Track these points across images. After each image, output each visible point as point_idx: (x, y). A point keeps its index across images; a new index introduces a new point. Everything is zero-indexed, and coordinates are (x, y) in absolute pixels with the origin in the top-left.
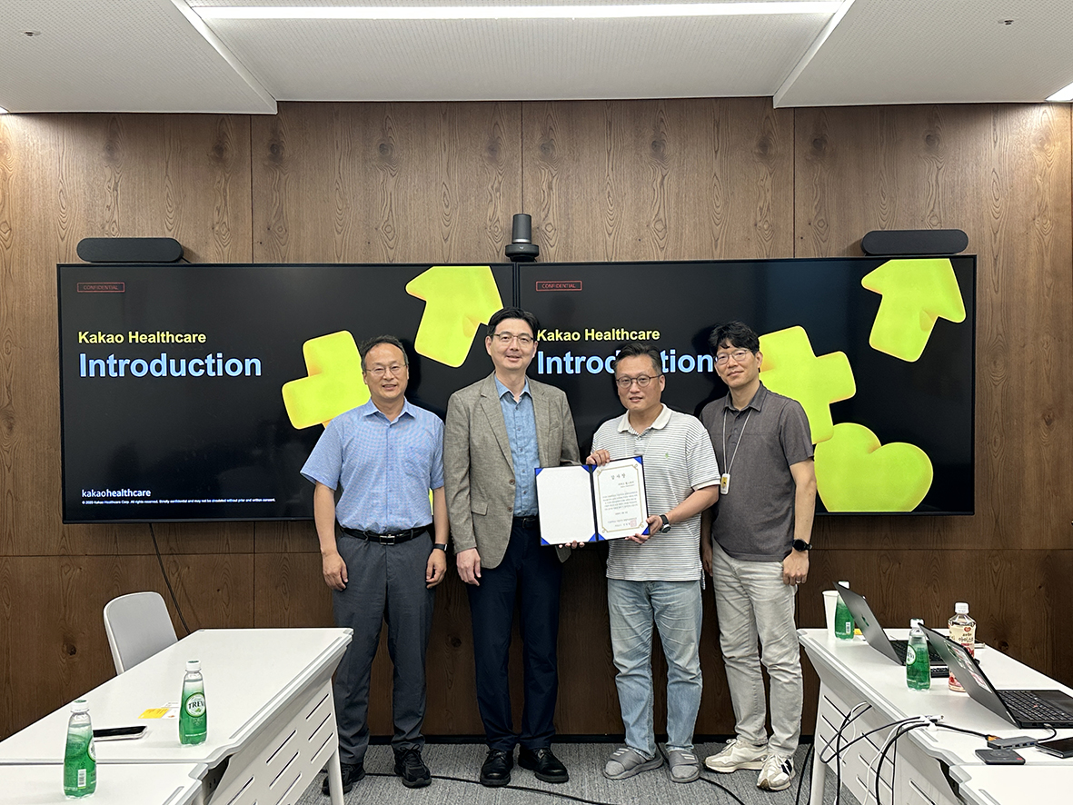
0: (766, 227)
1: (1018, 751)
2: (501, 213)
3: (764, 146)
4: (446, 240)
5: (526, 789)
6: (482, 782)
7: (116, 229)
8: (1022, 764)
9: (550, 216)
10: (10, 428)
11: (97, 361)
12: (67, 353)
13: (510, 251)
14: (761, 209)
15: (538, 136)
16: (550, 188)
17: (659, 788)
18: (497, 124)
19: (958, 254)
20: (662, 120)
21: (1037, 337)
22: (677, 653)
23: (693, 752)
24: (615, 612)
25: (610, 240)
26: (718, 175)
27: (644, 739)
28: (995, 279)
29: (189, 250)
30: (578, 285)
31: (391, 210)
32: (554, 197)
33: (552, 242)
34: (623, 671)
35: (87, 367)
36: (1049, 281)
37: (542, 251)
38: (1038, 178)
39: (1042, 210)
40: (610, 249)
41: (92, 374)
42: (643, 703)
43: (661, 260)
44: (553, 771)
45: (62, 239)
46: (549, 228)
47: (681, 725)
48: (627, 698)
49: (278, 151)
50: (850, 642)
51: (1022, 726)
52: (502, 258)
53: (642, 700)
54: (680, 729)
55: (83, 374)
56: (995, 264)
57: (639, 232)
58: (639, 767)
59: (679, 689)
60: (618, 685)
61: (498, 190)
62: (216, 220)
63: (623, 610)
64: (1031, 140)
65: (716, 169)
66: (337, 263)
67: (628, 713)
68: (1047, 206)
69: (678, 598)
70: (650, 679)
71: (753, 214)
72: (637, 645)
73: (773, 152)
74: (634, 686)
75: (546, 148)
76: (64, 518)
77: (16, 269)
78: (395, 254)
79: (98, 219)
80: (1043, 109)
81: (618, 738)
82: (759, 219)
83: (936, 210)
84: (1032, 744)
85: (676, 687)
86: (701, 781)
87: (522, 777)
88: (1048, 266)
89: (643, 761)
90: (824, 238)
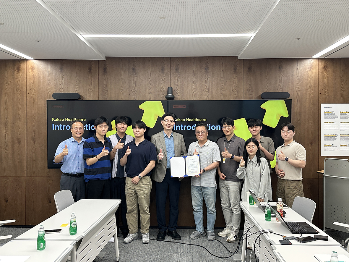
0: (235, 91)
1: (290, 241)
2: (164, 86)
3: (235, 69)
4: (150, 94)
5: (169, 242)
6: (157, 240)
7: (63, 90)
8: (291, 245)
9: (178, 87)
10: (34, 143)
11: (57, 126)
12: (49, 124)
13: (167, 97)
14: (234, 86)
15: (175, 66)
16: (178, 80)
17: (204, 242)
18: (164, 63)
19: (287, 99)
20: (208, 62)
21: (308, 121)
22: (209, 206)
23: (214, 232)
24: (193, 194)
25: (194, 94)
26: (223, 77)
27: (201, 228)
28: (297, 105)
29: (82, 96)
30: (184, 107)
31: (135, 86)
32: (179, 83)
33: (178, 95)
34: (195, 210)
35: (54, 127)
36: (312, 106)
37: (175, 97)
38: (309, 78)
39: (310, 87)
40: (194, 97)
41: (56, 129)
42: (201, 219)
43: (207, 100)
44: (177, 237)
45: (49, 93)
46: (177, 91)
47: (210, 225)
48: (196, 217)
49: (106, 70)
50: (253, 206)
51: (293, 233)
52: (165, 99)
53: (200, 218)
54: (210, 226)
55: (53, 129)
56: (297, 101)
57: (201, 92)
58: (199, 236)
59: (210, 215)
60: (194, 214)
61: (164, 81)
62: (89, 88)
63: (195, 194)
64: (307, 68)
65: (222, 75)
66: (121, 100)
67: (196, 222)
68: (311, 86)
69: (209, 191)
70: (202, 212)
71: (232, 87)
72: (199, 203)
73: (238, 71)
74: (198, 214)
75: (177, 69)
76: (48, 167)
77: (36, 101)
78: (136, 98)
79: (58, 88)
80: (311, 60)
81: (194, 227)
82: (233, 89)
83: (281, 87)
84: (295, 239)
85: (209, 215)
86: (216, 240)
87: (168, 238)
88: (311, 102)
89: (200, 234)
90: (251, 94)
